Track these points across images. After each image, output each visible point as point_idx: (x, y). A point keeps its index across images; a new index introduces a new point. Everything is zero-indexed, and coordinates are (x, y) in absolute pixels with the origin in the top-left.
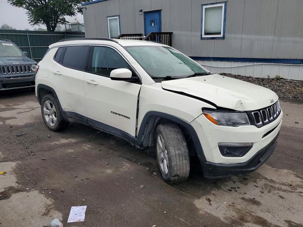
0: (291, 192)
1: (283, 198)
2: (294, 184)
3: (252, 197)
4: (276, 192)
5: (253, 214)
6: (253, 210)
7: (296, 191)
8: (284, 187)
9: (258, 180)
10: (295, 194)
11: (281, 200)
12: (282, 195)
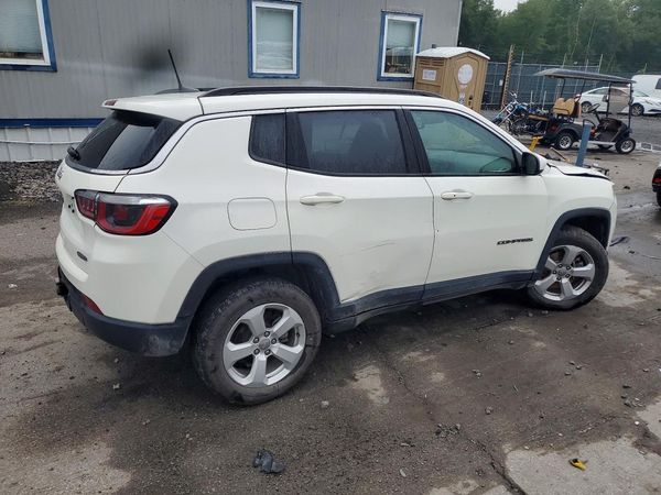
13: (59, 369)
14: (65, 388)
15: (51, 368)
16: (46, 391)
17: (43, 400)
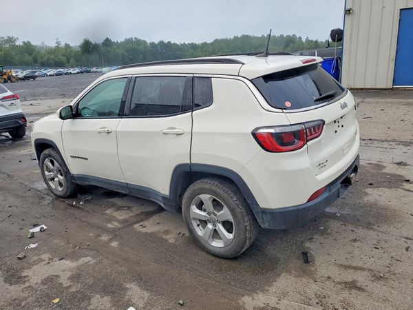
13: (355, 240)
14: (361, 228)
15: (357, 244)
16: (371, 231)
17: (375, 227)
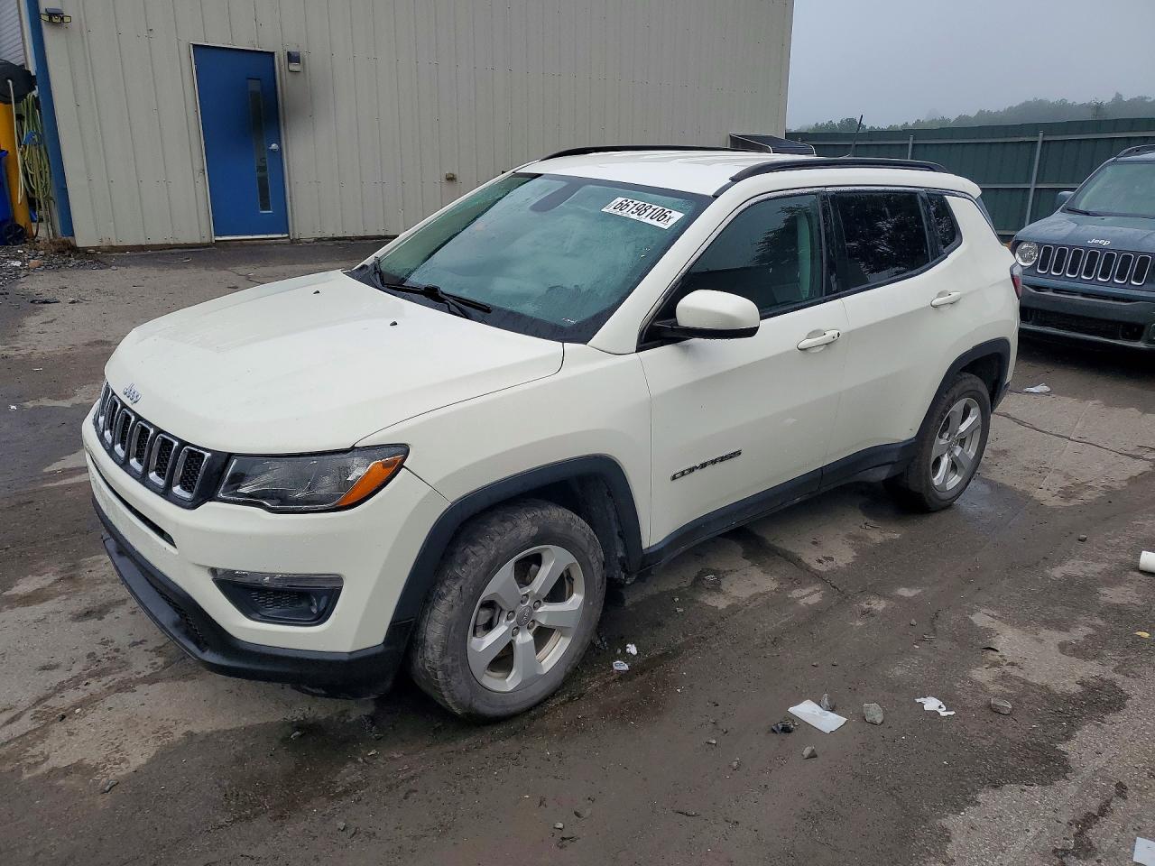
0: (40, 701)
1: (44, 668)
2: (59, 728)
3: (108, 617)
4: (76, 670)
5: (64, 597)
6: (73, 601)
7: (31, 712)
8: (71, 696)
9: (160, 661)
10: (27, 704)
11: (45, 660)
12: (54, 673)
